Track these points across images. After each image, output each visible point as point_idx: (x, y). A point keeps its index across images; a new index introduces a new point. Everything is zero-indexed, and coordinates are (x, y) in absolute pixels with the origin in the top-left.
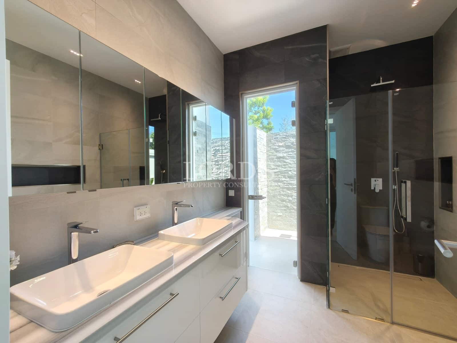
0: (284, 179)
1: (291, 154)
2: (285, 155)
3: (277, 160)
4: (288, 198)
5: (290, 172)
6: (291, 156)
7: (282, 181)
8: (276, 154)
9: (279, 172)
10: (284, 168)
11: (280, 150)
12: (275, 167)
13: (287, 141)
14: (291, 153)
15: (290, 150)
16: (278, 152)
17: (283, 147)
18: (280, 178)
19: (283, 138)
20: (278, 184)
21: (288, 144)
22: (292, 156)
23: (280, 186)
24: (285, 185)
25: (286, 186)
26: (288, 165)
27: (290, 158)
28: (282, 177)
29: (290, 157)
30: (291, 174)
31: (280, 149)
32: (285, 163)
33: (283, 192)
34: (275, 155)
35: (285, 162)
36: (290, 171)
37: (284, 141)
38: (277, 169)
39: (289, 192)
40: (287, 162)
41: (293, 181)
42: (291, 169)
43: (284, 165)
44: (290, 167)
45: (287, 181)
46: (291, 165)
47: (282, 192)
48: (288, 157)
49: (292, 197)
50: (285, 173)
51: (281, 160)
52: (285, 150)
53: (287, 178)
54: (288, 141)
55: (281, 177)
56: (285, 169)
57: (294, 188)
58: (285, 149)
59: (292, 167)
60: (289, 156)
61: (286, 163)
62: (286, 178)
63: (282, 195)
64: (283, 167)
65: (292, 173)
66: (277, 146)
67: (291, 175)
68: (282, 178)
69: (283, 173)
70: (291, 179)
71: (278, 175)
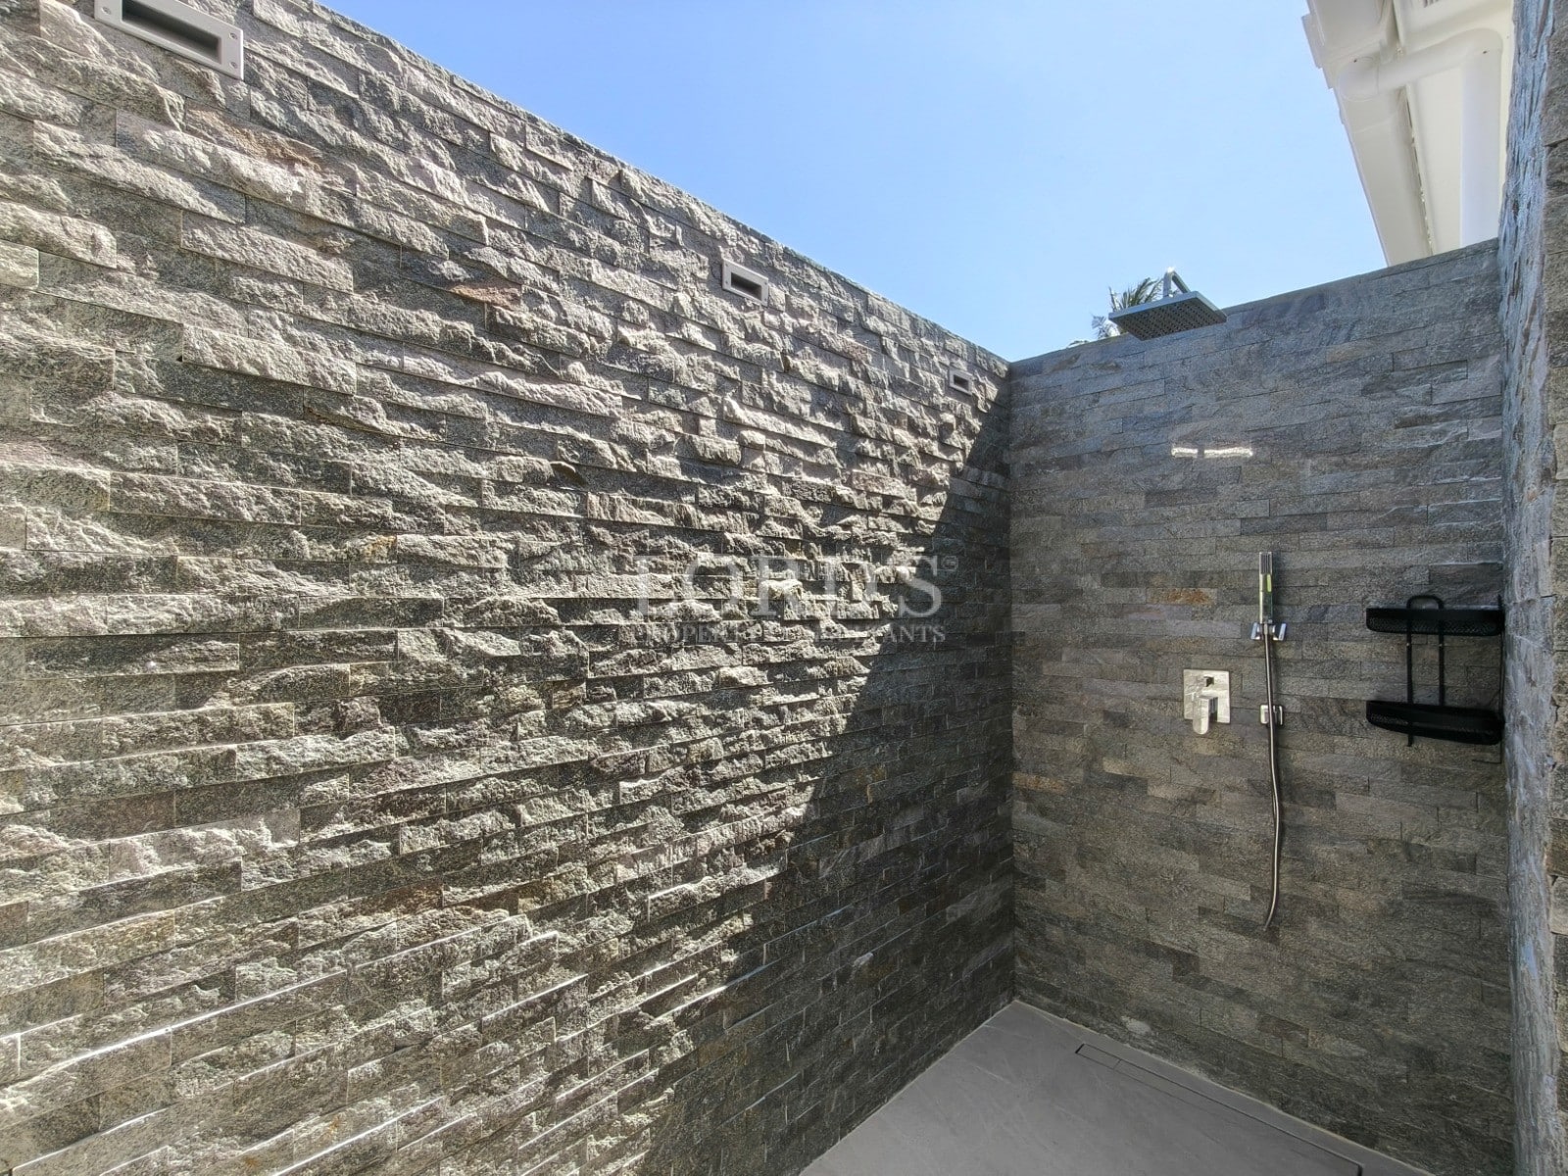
0: (314, 747)
1: (444, 388)
2: (346, 368)
3: (172, 417)
4: (373, 1026)
5: (409, 641)
6: (440, 401)
7: (286, 782)
8: (161, 311)
9: (220, 629)
10: (318, 570)
11: (247, 269)
12: (138, 548)
13: (388, 174)
14: (442, 371)
15: (430, 323)
16: (221, 290)
17: (308, 239)
18: (232, 731)
19: (317, 89)
20: (186, 849)
21: (402, 226)
22: (455, 415)
23: (221, 876)
24: (328, 833)
25: (342, 857)
26: (382, 526)
27: (424, 433)
28: (277, 708)
29: (417, 414)
30: (441, 659)
31: (256, 256)
32: (343, 490)
33: (289, 959)
34: (135, 324)
35: (337, 478)
36: (423, 613)
37: (333, 155)
38: (170, 577)
39: (392, 924)
40: (373, 474)
41: (448, 750)
42: (433, 593)
43: (326, 526)
44: (421, 566)
45: (358, 772)
46: (439, 528)
47: (275, 971)
48: (398, 411)
49: (436, 980)
50: (333, 647)
51: (267, 439)
52: (341, 295)
53: (367, 724)
54: (397, 178)
55: (251, 713)
56: (337, 592)
57: (465, 844)
58: (339, 273)
59: (449, 569)
60: (413, 399)
61: (362, 490)
62: (341, 727)
63: (288, 1015)
64: (308, 547)
65: (444, 644)
66: (190, 177)
67: (434, 668)
68: (273, 728)
69: (305, 652)
70: (430, 735)
71: (192, 690)
